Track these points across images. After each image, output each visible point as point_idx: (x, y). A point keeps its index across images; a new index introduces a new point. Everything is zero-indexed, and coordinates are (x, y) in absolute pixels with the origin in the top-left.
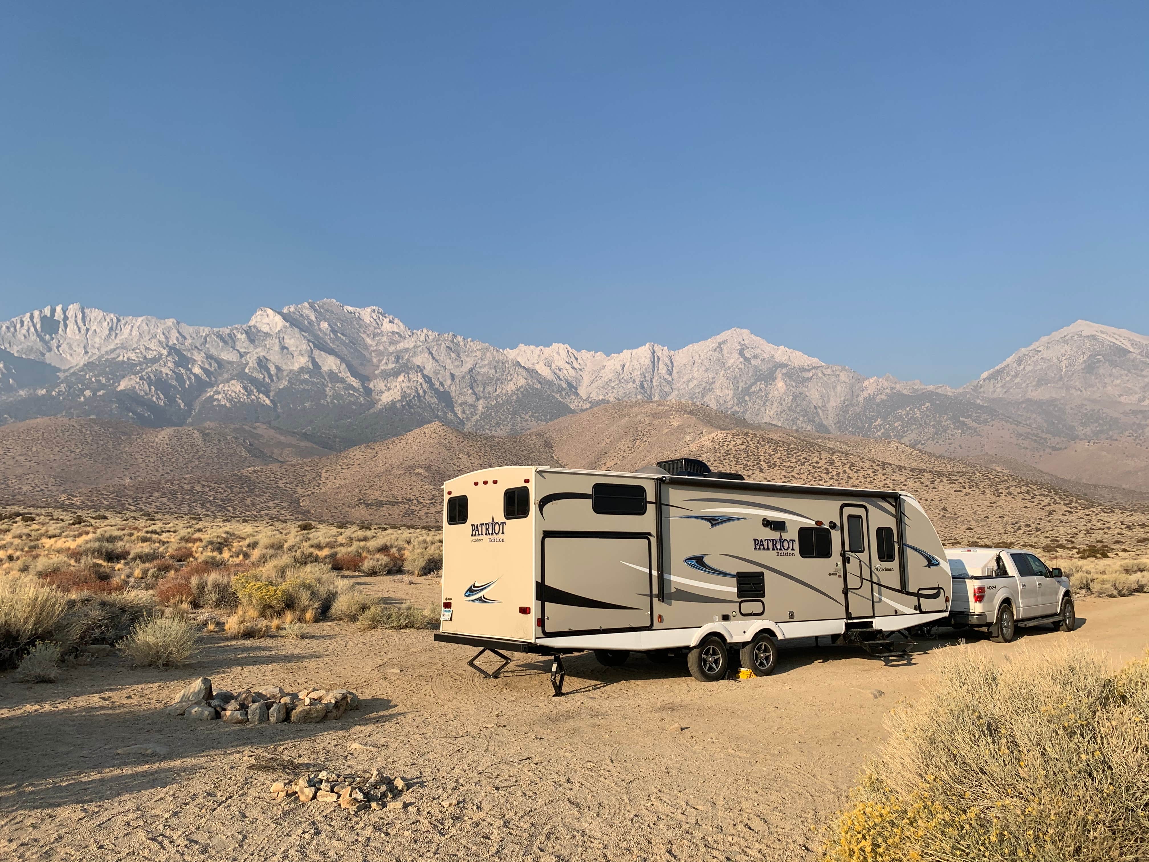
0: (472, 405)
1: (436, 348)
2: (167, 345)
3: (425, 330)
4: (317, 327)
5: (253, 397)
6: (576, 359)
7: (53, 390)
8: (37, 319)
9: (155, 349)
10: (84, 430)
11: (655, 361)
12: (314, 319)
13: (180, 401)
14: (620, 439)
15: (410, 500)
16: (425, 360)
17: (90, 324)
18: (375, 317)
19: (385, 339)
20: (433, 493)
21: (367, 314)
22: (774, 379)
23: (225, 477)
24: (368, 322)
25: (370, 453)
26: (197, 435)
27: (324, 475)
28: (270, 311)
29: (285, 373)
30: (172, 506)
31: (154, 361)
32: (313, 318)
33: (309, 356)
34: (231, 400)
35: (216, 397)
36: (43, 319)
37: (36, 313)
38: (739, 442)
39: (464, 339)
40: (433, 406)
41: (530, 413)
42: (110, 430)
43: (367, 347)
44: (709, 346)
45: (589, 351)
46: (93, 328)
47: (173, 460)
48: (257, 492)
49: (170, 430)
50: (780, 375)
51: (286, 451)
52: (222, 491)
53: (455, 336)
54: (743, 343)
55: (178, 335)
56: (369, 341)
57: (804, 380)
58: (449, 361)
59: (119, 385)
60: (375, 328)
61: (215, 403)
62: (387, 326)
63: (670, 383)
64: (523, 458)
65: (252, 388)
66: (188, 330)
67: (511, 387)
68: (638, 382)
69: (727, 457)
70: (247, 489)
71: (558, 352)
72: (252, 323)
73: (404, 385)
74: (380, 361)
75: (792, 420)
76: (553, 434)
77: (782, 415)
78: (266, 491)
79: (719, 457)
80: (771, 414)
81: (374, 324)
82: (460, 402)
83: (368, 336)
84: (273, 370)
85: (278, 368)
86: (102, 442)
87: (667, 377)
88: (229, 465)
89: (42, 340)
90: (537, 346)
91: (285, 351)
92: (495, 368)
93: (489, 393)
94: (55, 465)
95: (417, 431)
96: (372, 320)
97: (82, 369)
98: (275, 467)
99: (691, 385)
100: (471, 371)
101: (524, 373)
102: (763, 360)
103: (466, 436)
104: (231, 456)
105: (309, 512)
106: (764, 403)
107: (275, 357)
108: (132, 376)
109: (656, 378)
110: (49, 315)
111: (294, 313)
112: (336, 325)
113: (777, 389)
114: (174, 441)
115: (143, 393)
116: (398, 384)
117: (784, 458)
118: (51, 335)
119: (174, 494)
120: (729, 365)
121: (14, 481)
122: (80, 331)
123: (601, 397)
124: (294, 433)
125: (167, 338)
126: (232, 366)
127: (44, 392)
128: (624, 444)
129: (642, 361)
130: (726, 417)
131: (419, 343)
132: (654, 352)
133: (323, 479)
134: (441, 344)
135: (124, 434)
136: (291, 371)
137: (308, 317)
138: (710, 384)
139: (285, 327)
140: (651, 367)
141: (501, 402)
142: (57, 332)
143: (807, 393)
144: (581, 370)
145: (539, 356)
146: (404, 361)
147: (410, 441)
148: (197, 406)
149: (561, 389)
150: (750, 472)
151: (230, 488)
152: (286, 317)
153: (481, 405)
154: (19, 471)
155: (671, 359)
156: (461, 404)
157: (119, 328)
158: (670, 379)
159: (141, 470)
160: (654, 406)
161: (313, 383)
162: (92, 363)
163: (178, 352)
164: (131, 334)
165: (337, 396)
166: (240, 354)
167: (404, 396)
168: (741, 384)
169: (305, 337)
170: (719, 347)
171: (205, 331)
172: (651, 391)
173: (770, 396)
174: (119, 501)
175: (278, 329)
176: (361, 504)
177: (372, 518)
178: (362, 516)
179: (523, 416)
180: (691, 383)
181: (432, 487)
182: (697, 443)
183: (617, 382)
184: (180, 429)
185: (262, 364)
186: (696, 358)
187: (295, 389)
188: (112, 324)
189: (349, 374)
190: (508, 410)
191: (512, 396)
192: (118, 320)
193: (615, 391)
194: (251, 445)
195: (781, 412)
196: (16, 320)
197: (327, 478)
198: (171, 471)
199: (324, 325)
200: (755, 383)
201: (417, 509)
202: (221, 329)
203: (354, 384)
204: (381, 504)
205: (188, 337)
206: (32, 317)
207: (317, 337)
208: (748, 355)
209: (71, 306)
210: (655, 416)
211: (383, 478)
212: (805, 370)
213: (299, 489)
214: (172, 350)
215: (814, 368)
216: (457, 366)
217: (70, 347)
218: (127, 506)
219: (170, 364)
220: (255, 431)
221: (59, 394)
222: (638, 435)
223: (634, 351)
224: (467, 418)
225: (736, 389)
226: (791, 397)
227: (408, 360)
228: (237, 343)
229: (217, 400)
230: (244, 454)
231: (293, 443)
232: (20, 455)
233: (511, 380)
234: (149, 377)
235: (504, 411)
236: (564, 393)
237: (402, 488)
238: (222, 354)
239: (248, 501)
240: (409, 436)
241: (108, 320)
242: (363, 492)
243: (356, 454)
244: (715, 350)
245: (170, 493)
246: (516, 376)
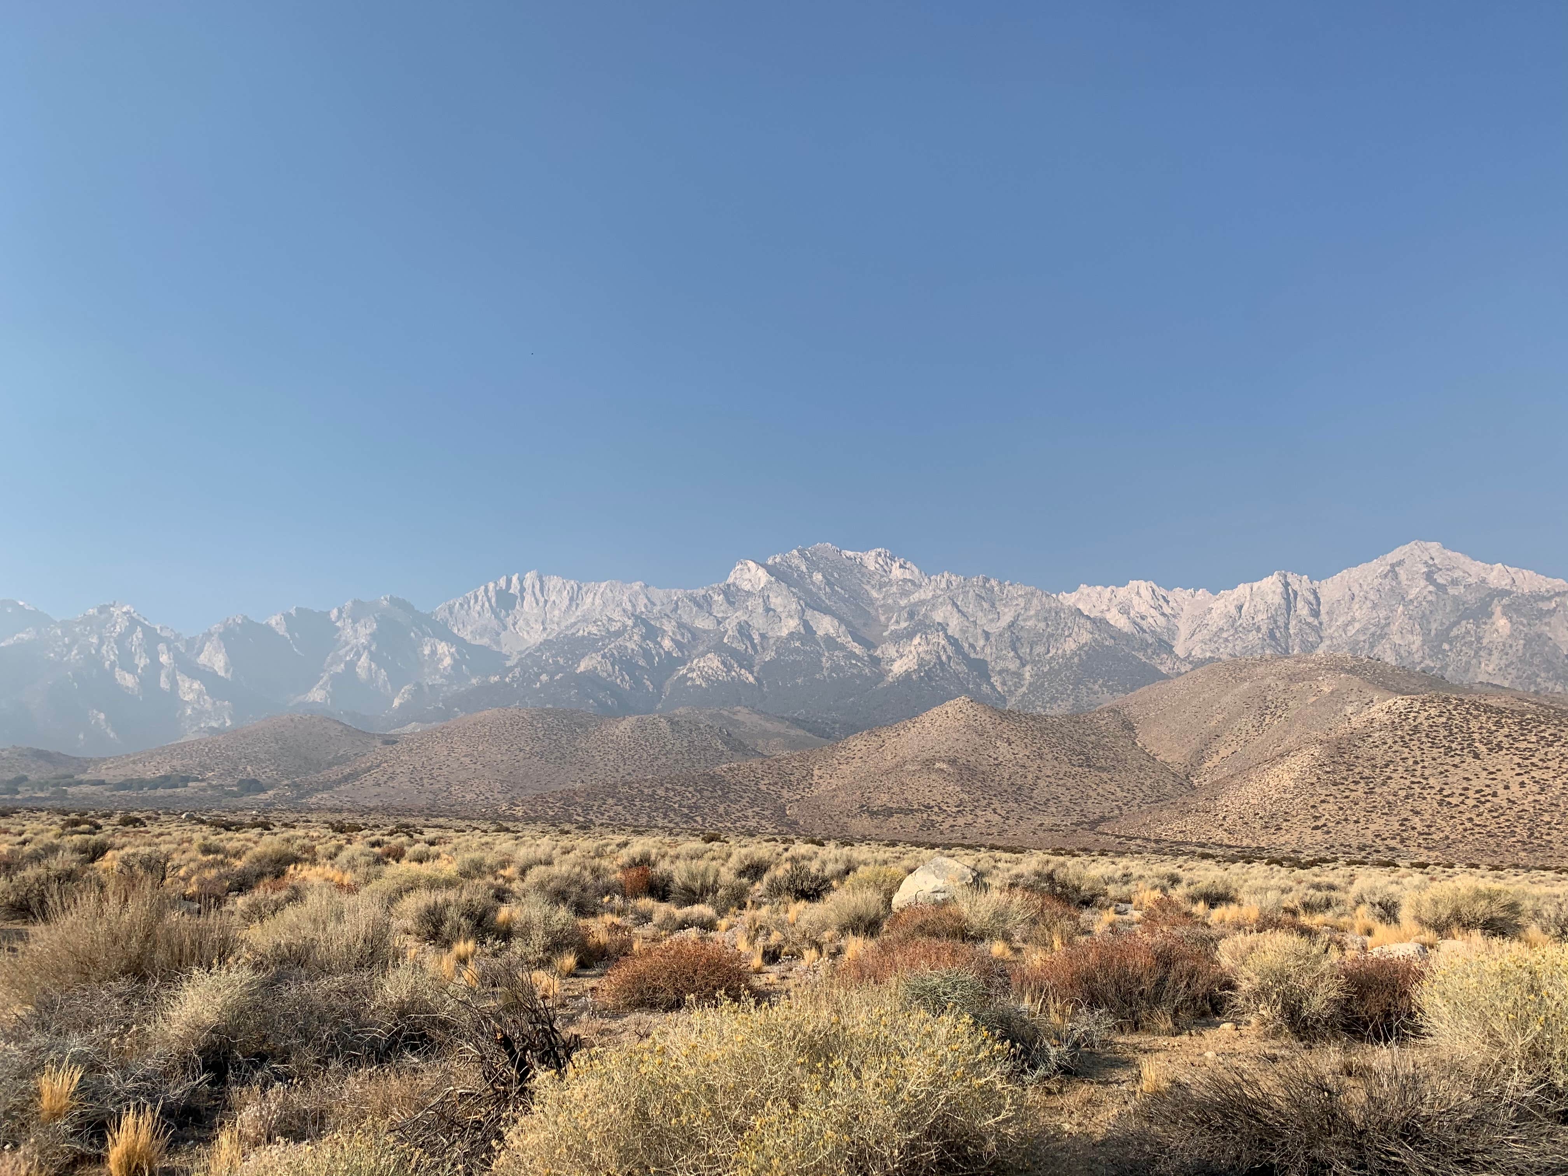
0: (1014, 673)
1: (961, 596)
2: (633, 615)
3: (946, 574)
4: (808, 580)
5: (733, 673)
6: (1168, 602)
7: (507, 676)
8: (491, 593)
9: (620, 619)
10: (535, 722)
11: (1289, 598)
12: (805, 570)
13: (648, 683)
14: (1239, 715)
15: (928, 807)
16: (948, 614)
17: (548, 595)
18: (881, 562)
19: (894, 589)
20: (961, 796)
21: (871, 560)
22: (1490, 615)
23: (694, 777)
24: (873, 569)
25: (875, 742)
26: (663, 724)
27: (816, 772)
28: (751, 564)
29: (771, 641)
30: (628, 816)
31: (618, 634)
32: (804, 568)
33: (800, 618)
34: (707, 679)
35: (689, 675)
36: (499, 593)
37: (491, 585)
38: (1433, 712)
39: (1000, 583)
40: (961, 676)
41: (1100, 682)
42: (565, 721)
43: (871, 601)
44: (1375, 571)
45: (1186, 589)
46: (552, 599)
47: (636, 757)
48: (732, 796)
49: (632, 720)
50: (1499, 609)
51: (773, 743)
52: (690, 795)
53: (987, 580)
54: (1431, 562)
55: (646, 601)
56: (874, 594)
57: (1542, 614)
58: (980, 614)
59: (579, 666)
60: (882, 576)
61: (689, 683)
62: (897, 572)
63: (1317, 630)
64: (1090, 746)
65: (732, 662)
66: (658, 594)
67: (1070, 646)
68: (1264, 629)
69: (1415, 737)
70: (720, 793)
71: (1138, 593)
72: (730, 580)
73: (920, 649)
74: (889, 619)
75: (1528, 677)
76: (1135, 710)
77: (1509, 670)
78: (745, 795)
79: (1402, 737)
80: (1490, 669)
81: (881, 572)
82: (998, 669)
83: (873, 587)
84: (757, 639)
85: (763, 636)
86: (555, 737)
87: (1310, 619)
88: (702, 761)
89: (497, 616)
90: (1107, 587)
91: (771, 613)
92: (1046, 619)
93: (1038, 655)
94: (502, 767)
95: (936, 710)
96: (878, 566)
97: (538, 649)
98: (755, 763)
99: (1351, 631)
100: (1012, 625)
101: (1089, 625)
102: (1468, 586)
103: (1005, 715)
104: (705, 749)
105: (798, 824)
106: (1476, 653)
107: (759, 622)
108: (593, 655)
109: (1293, 623)
110: (504, 588)
111: (780, 564)
112: (833, 576)
113: (1497, 631)
114: (638, 733)
115: (605, 674)
116: (913, 648)
117: (1515, 735)
118: (507, 611)
119: (631, 800)
120: (1411, 597)
121: (457, 788)
122: (537, 604)
123: (1208, 655)
124: (782, 718)
125: (634, 606)
126: (709, 636)
127: (497, 678)
128: (1246, 722)
129: (1269, 599)
130: (1411, 675)
131: (939, 592)
132: (1286, 585)
133: (816, 778)
134: (968, 592)
135: (581, 726)
136: (778, 638)
137: (798, 568)
138: (1383, 628)
139: (770, 582)
140: (1284, 606)
141: (1057, 667)
142: (514, 607)
143: (1549, 635)
144: (1174, 616)
145: (1110, 600)
146: (920, 617)
147: (927, 725)
148: (667, 689)
149: (1145, 646)
150: (1457, 760)
151: (700, 792)
152: (770, 570)
153: (1028, 672)
154: (463, 776)
155: (1315, 593)
156: (1000, 673)
157: (580, 596)
158: (1316, 623)
159: (598, 771)
160: (1290, 662)
161: (805, 652)
162: (550, 641)
163: (645, 623)
164: (593, 604)
165: (836, 668)
166: (717, 620)
167: (921, 663)
168: (1434, 626)
169: (794, 594)
170: (1393, 571)
171: (677, 594)
172: (1287, 643)
173: (1485, 641)
174: (566, 810)
175: (762, 585)
176: (863, 812)
177: (878, 831)
178: (865, 829)
179: (1090, 685)
180: (1350, 628)
181: (959, 789)
182: (1365, 715)
183: (1232, 632)
184: (644, 717)
185: (744, 630)
186: (1356, 589)
187: (783, 660)
188: (573, 593)
189: (850, 639)
190: (1068, 678)
191: (1072, 658)
192: (580, 588)
193: (1230, 645)
194: (729, 735)
195: (1506, 666)
196: (470, 594)
197: (821, 777)
198: (634, 771)
199: (818, 577)
200: (1456, 623)
201: (940, 819)
202: (695, 591)
203: (857, 651)
204: (889, 813)
205: (658, 603)
206: (486, 591)
207: (808, 592)
208: (1440, 581)
209: (528, 575)
210: (1292, 678)
211: (892, 777)
212: (1543, 599)
213: (784, 792)
214: (639, 620)
215: (1558, 594)
216: (992, 621)
217: (528, 624)
218: (576, 817)
219: (636, 638)
220: (736, 717)
221: (513, 681)
222: (1268, 707)
223: (1256, 585)
224: (1010, 691)
225: (1426, 633)
226: (1522, 642)
227: (925, 616)
228: (714, 606)
229: (692, 679)
230: (720, 747)
231: (782, 731)
232: (465, 756)
233: (1070, 635)
234: (612, 655)
235: (1061, 680)
236: (1149, 651)
237: (918, 791)
238: (696, 621)
239: (721, 810)
240: (926, 718)
241: (568, 588)
242: (866, 795)
243: (858, 744)
244: (1386, 576)
245: (627, 798)
246: (1076, 629)
